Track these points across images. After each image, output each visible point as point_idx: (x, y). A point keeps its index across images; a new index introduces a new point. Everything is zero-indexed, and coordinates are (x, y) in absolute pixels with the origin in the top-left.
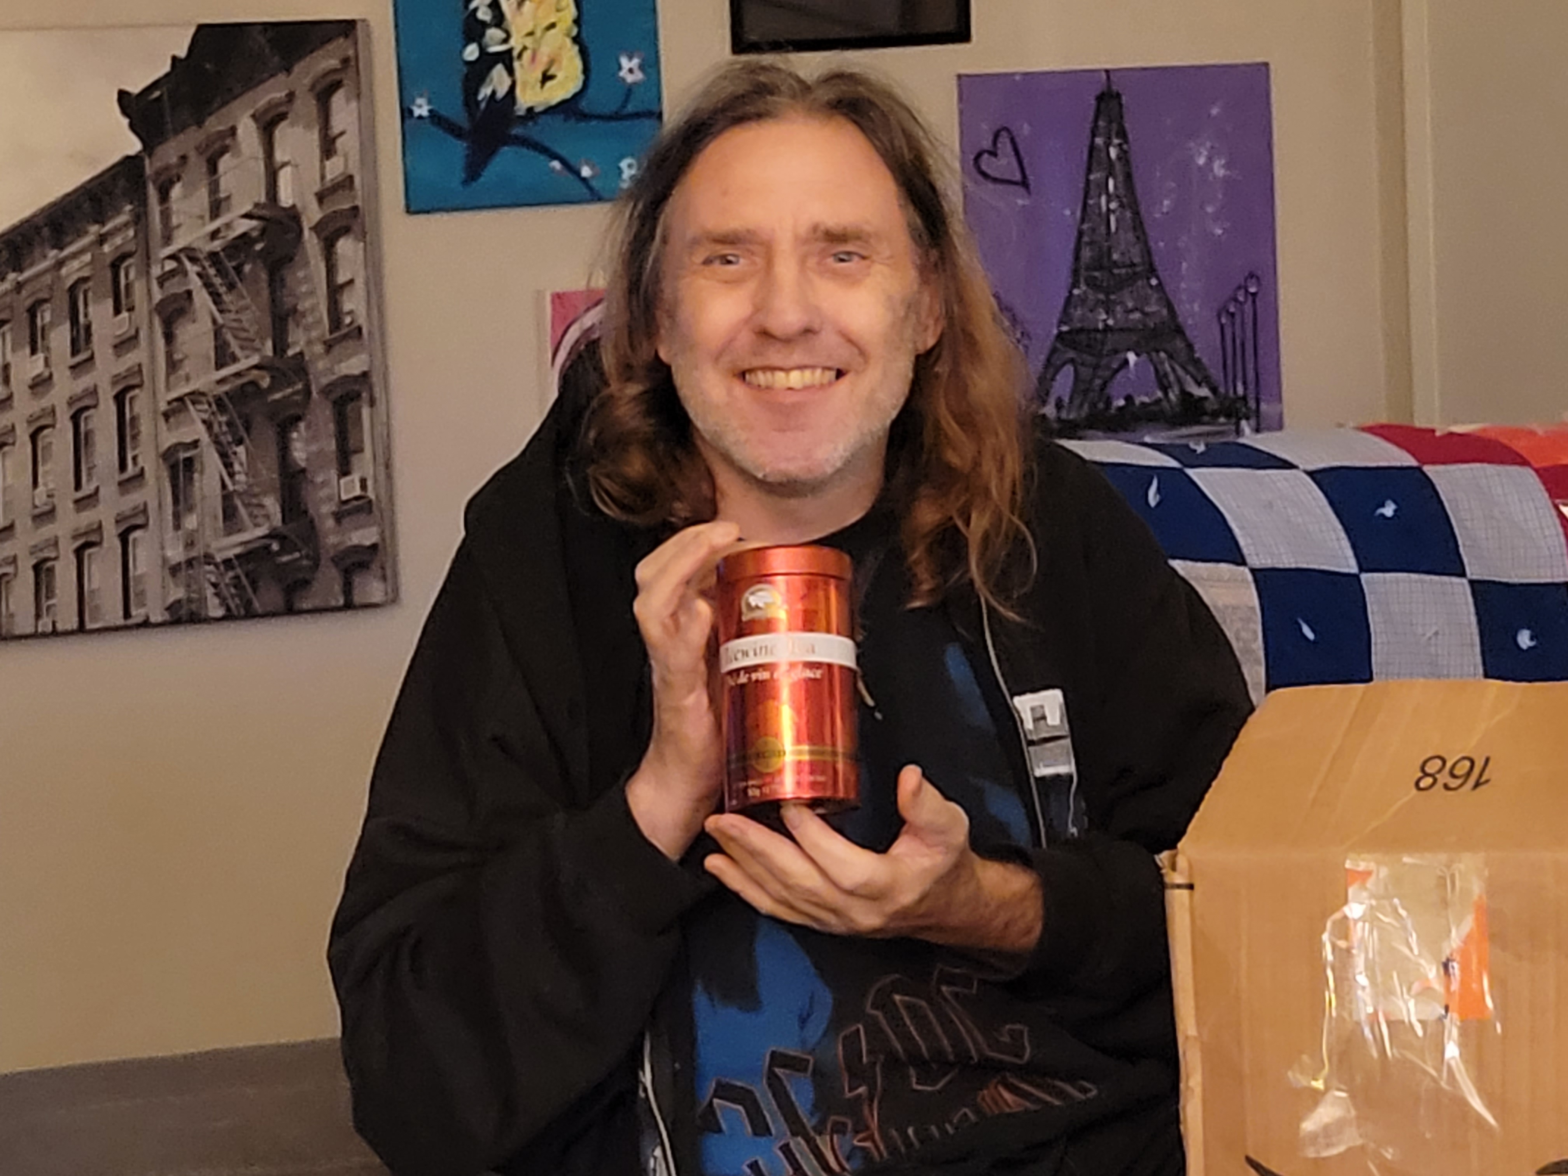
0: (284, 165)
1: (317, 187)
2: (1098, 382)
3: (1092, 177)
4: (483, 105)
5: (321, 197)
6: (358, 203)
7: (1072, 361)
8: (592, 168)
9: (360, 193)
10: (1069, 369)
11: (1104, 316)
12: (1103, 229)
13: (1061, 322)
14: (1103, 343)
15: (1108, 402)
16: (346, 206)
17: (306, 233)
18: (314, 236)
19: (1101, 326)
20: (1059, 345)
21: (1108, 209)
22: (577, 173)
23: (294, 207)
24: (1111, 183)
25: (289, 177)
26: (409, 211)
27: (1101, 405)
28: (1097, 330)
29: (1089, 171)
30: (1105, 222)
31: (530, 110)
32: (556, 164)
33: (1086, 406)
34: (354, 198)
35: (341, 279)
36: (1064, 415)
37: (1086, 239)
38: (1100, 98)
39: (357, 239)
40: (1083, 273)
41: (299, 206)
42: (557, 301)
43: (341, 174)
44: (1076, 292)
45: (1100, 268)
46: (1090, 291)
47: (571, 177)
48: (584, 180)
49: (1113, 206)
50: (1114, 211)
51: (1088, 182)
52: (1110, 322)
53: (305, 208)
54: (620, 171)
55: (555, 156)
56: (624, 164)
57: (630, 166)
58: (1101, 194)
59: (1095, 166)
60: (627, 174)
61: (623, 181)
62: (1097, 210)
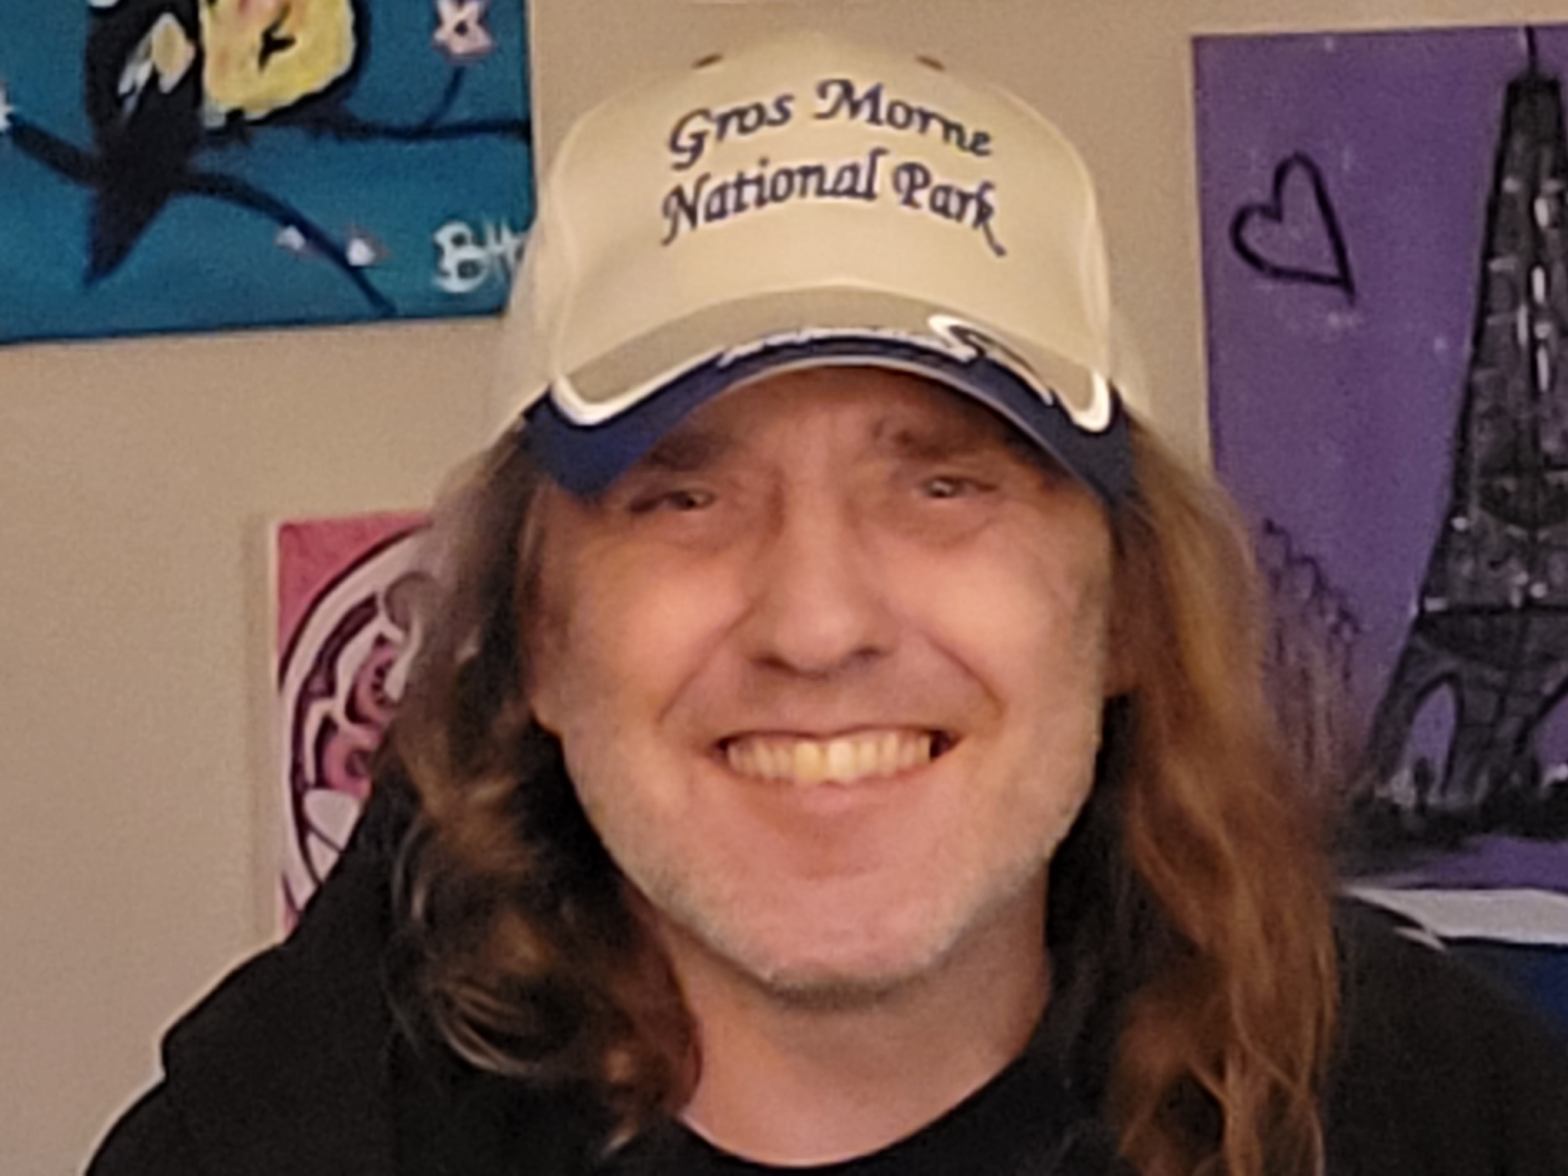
2: (1509, 728)
3: (1496, 265)
4: (130, 104)
7: (1451, 678)
8: (375, 245)
10: (1444, 695)
11: (1522, 578)
12: (1520, 383)
13: (1425, 592)
14: (1522, 639)
15: (1535, 774)
19: (1516, 600)
20: (1421, 642)
21: (1534, 343)
22: (339, 256)
24: (1539, 278)
27: (1516, 779)
28: (1506, 608)
29: (1489, 254)
30: (1524, 368)
31: (235, 116)
32: (293, 237)
33: (1483, 782)
36: (1433, 799)
37: (1481, 406)
38: (1514, 92)
40: (1475, 481)
44: (1460, 523)
45: (1514, 468)
46: (1491, 522)
47: (327, 265)
48: (355, 272)
49: (1543, 330)
50: (1545, 342)
51: (1486, 277)
52: (1538, 591)
54: (438, 251)
55: (290, 219)
56: (444, 236)
57: (458, 241)
58: (1514, 307)
59: (1500, 241)
60: (452, 258)
61: (445, 274)
62: (1506, 339)
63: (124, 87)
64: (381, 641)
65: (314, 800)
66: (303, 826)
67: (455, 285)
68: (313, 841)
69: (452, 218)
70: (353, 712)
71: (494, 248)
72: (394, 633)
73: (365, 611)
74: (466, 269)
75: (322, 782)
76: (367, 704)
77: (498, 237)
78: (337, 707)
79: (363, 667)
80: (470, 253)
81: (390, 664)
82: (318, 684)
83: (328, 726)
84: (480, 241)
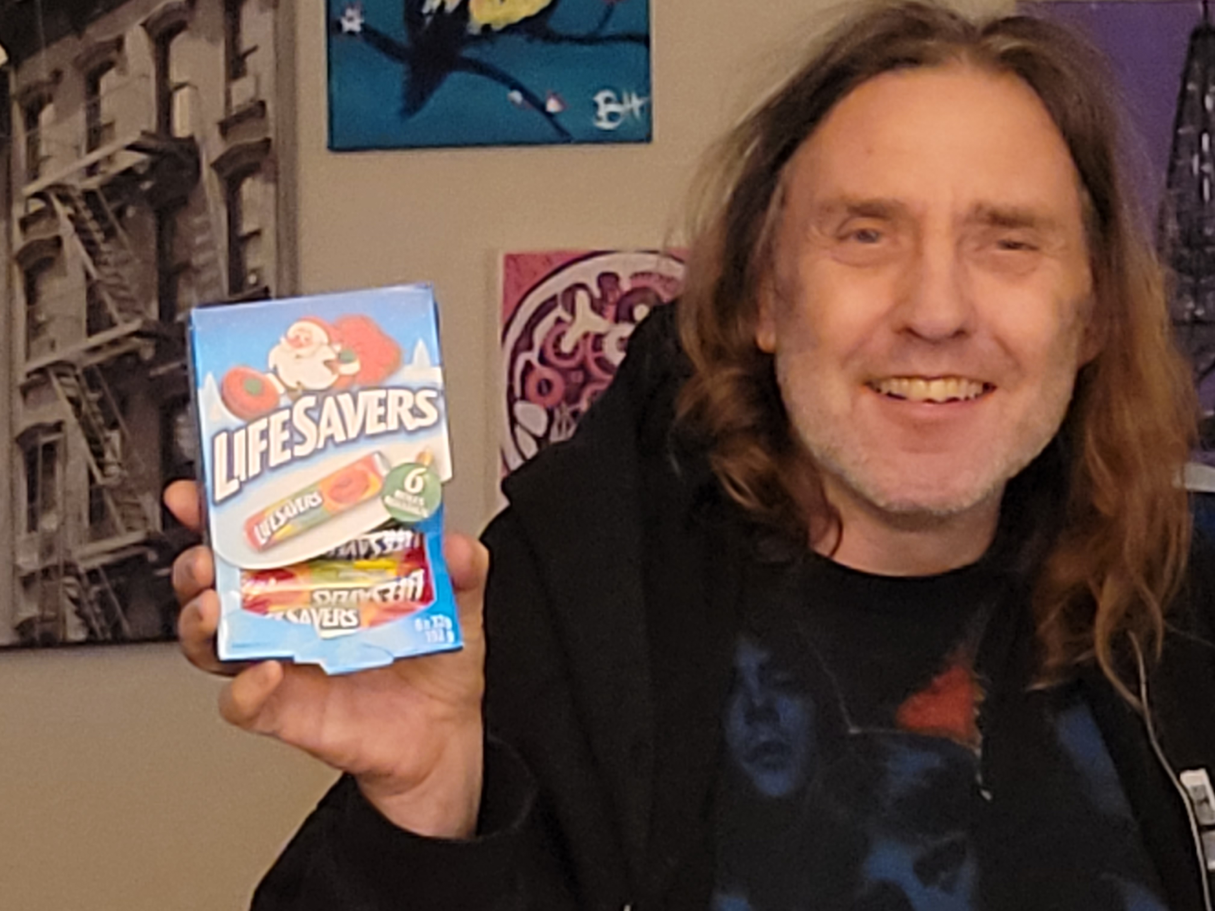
0: (181, 86)
1: (220, 115)
3: (1181, 131)
4: (428, 20)
5: (225, 128)
6: (271, 135)
8: (560, 101)
9: (272, 124)
11: (1191, 305)
12: (1194, 197)
16: (256, 139)
17: (206, 171)
18: (214, 175)
19: (1187, 316)
21: (1202, 174)
22: (542, 108)
23: (191, 139)
24: (1205, 139)
25: (186, 101)
26: (333, 147)
28: (1182, 322)
29: (1179, 123)
30: (1196, 188)
31: (486, 28)
32: (517, 96)
34: (266, 130)
35: (247, 228)
37: (1171, 209)
38: (1196, 35)
39: (267, 181)
41: (198, 138)
42: (512, 263)
43: (252, 100)
45: (1190, 245)
48: (550, 116)
49: (1207, 168)
50: (1208, 175)
51: (1177, 137)
52: (1200, 312)
53: (205, 139)
54: (596, 105)
55: (515, 85)
56: (600, 98)
57: (608, 101)
58: (1192, 154)
59: (1186, 118)
60: (604, 110)
61: (599, 119)
62: (1187, 172)
63: (426, 10)
64: (559, 321)
65: (520, 407)
66: (513, 421)
67: (606, 125)
68: (518, 430)
69: (604, 88)
70: (542, 360)
71: (627, 106)
72: (566, 317)
73: (552, 303)
74: (612, 117)
75: (524, 397)
76: (550, 354)
77: (630, 99)
78: (533, 356)
79: (549, 334)
80: (613, 108)
81: (563, 333)
82: (524, 343)
83: (528, 365)
84: (620, 101)
